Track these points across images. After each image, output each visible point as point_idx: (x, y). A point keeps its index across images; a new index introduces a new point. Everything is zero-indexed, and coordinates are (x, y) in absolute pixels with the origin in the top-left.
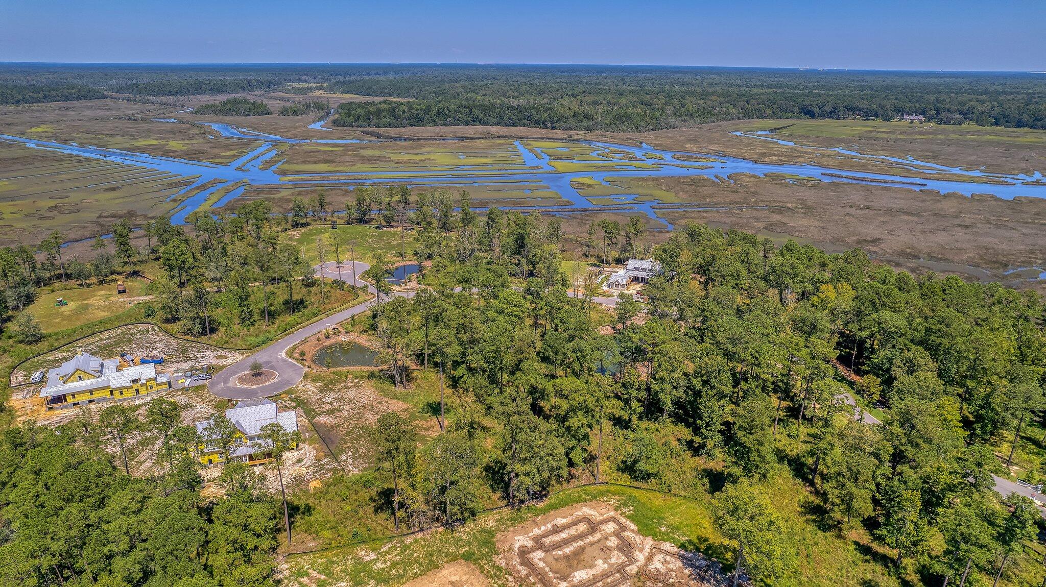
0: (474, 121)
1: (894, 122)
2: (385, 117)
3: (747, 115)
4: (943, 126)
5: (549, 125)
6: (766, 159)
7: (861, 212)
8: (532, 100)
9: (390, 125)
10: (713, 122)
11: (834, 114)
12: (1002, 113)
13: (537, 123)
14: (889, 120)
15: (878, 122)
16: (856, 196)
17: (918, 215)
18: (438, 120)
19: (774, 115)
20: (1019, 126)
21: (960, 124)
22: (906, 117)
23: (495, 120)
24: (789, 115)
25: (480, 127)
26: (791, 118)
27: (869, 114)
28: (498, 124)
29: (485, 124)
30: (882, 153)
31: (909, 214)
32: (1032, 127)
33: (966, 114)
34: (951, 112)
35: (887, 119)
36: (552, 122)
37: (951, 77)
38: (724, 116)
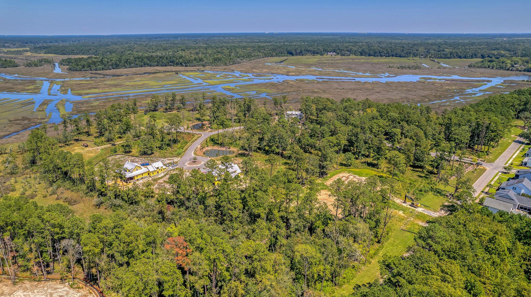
0: (145, 65)
1: (325, 56)
2: (99, 65)
3: (266, 56)
4: (343, 57)
5: (184, 65)
6: (290, 74)
7: (341, 91)
8: (164, 53)
9: (102, 69)
10: (254, 59)
11: (301, 53)
12: (363, 51)
13: (177, 64)
14: (323, 55)
15: (319, 56)
16: (336, 86)
17: (361, 90)
18: (126, 65)
19: (277, 55)
20: (369, 56)
21: (349, 56)
22: (329, 53)
23: (156, 64)
24: (283, 55)
25: (148, 67)
26: (284, 56)
27: (314, 53)
28: (157, 66)
29: (151, 66)
30: (331, 68)
31: (358, 90)
32: (374, 56)
33: (351, 52)
34: (345, 51)
35: (322, 55)
36: (185, 63)
37: (332, 35)
38: (258, 57)
